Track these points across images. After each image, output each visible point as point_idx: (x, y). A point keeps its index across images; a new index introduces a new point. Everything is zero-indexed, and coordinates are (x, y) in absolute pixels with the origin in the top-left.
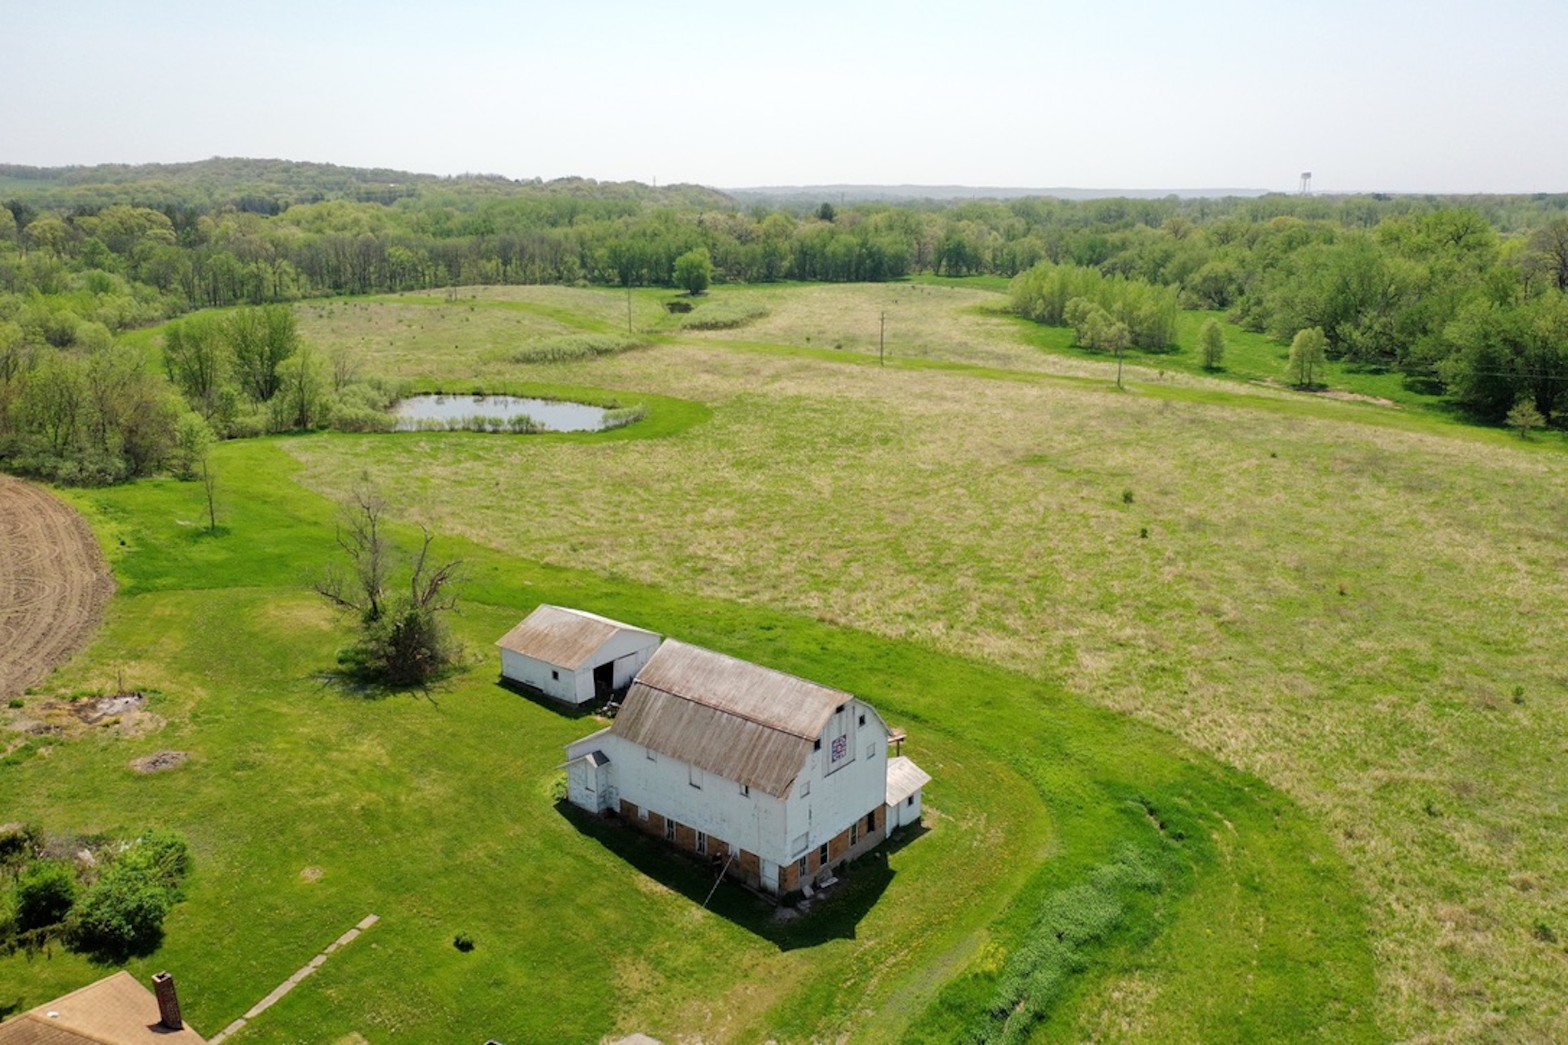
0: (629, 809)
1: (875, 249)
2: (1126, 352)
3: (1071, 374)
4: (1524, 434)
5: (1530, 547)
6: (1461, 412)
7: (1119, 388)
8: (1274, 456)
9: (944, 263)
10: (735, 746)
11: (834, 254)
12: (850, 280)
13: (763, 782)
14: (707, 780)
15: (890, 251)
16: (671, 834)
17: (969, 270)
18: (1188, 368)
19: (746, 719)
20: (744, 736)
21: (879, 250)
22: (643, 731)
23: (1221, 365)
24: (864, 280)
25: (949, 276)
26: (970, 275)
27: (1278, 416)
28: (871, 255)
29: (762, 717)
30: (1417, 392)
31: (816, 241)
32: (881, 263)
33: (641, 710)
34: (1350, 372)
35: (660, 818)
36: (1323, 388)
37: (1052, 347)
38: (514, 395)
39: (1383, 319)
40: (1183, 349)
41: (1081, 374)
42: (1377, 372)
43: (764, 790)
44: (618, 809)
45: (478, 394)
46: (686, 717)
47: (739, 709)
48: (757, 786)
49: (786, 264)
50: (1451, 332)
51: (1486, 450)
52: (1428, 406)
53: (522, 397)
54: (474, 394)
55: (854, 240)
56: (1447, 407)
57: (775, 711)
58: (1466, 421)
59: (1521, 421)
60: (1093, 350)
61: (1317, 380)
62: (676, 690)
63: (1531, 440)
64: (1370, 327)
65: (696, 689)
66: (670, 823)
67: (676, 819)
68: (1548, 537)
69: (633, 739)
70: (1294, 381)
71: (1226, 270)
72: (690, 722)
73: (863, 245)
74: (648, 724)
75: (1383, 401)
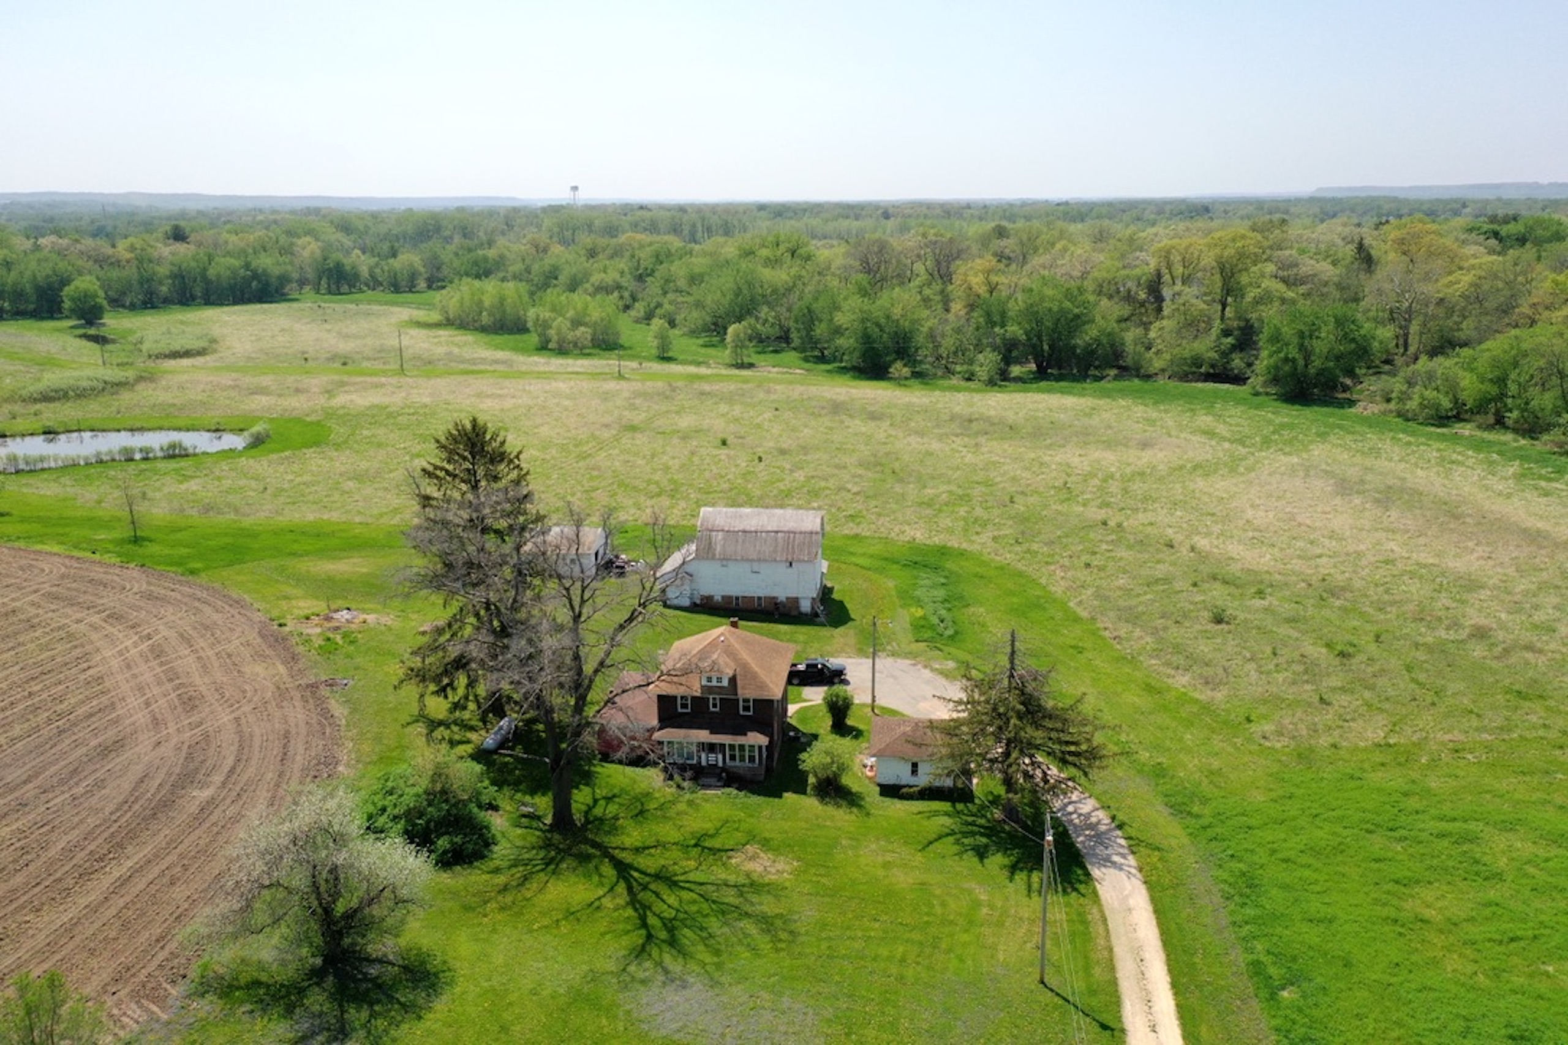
0: (710, 598)
1: (260, 271)
2: (587, 351)
3: (570, 370)
4: (900, 382)
5: (958, 440)
6: (851, 373)
7: (621, 376)
8: (777, 409)
9: (324, 282)
10: (776, 546)
11: (219, 276)
12: (236, 303)
13: (802, 557)
14: (763, 568)
15: (276, 271)
16: (737, 604)
17: (350, 286)
18: (648, 359)
19: (777, 532)
20: (780, 540)
21: (264, 270)
22: (717, 552)
23: (670, 354)
24: (249, 301)
25: (330, 293)
26: (351, 293)
27: (750, 385)
28: (255, 276)
29: (786, 529)
30: (815, 363)
31: (193, 264)
32: (267, 284)
33: (710, 543)
34: (759, 353)
35: (730, 597)
36: (751, 366)
37: (524, 351)
38: (92, 430)
39: (773, 314)
40: (626, 345)
41: (579, 370)
42: (776, 352)
43: (804, 561)
44: (698, 602)
45: (50, 433)
46: (740, 540)
47: (770, 529)
48: (799, 561)
49: (164, 289)
50: (841, 319)
51: (889, 393)
52: (828, 371)
53: (104, 430)
54: (45, 433)
55: (236, 263)
56: (843, 370)
57: (790, 525)
58: (859, 378)
59: (897, 375)
60: (562, 351)
61: (746, 360)
62: (726, 529)
63: (905, 386)
64: (766, 320)
65: (739, 526)
66: (737, 598)
67: (740, 594)
68: (962, 434)
69: (713, 558)
70: (727, 361)
71: (614, 281)
72: (744, 542)
73: (247, 266)
74: (718, 549)
75: (798, 371)
